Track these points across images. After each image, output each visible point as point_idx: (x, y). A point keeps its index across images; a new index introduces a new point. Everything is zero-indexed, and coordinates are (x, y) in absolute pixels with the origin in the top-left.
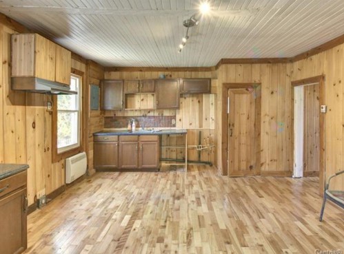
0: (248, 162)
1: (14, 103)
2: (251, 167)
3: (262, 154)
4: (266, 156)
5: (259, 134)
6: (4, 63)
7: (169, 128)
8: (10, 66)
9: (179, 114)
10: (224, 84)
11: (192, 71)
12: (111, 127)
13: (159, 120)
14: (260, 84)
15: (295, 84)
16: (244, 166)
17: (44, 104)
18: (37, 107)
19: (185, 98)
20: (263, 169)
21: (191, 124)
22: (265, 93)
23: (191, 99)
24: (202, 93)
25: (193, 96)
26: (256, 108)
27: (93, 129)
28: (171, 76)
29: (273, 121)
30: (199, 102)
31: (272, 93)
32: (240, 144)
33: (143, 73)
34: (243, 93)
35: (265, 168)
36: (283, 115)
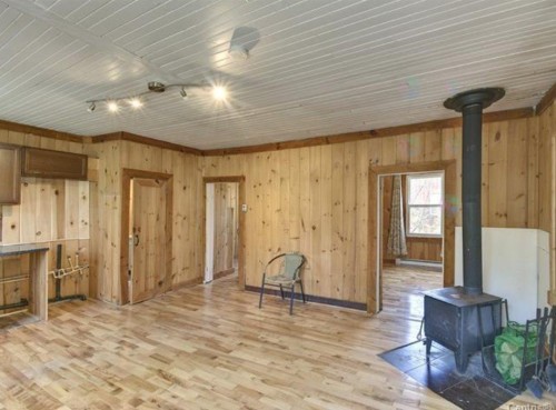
0: (157, 277)
2: (160, 283)
3: (174, 263)
4: (178, 266)
5: (171, 239)
9: (10, 214)
10: (124, 169)
14: (172, 176)
15: (207, 180)
16: (152, 284)
19: (25, 184)
20: (174, 282)
21: (38, 234)
22: (177, 188)
23: (39, 187)
24: (63, 177)
25: (44, 182)
26: (167, 205)
29: (185, 222)
30: (57, 193)
31: (185, 188)
32: (147, 254)
34: (150, 185)
35: (177, 280)
36: (195, 213)
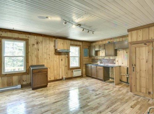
1: (56, 55)
6: (54, 46)
7: (112, 65)
8: (55, 47)
9: (117, 58)
11: (123, 38)
12: (93, 62)
13: (109, 61)
17: (65, 55)
18: (63, 56)
19: (120, 51)
21: (123, 63)
23: (122, 51)
25: (123, 50)
27: (84, 63)
28: (113, 41)
30: (127, 52)
33: (102, 42)
